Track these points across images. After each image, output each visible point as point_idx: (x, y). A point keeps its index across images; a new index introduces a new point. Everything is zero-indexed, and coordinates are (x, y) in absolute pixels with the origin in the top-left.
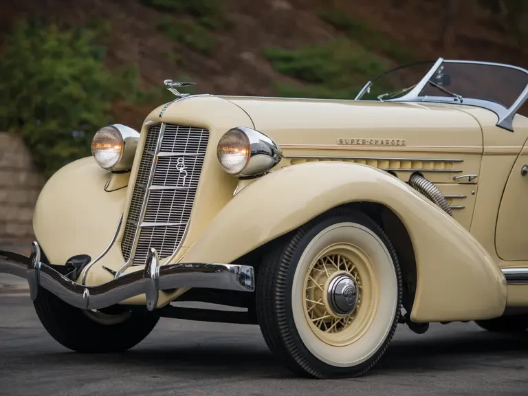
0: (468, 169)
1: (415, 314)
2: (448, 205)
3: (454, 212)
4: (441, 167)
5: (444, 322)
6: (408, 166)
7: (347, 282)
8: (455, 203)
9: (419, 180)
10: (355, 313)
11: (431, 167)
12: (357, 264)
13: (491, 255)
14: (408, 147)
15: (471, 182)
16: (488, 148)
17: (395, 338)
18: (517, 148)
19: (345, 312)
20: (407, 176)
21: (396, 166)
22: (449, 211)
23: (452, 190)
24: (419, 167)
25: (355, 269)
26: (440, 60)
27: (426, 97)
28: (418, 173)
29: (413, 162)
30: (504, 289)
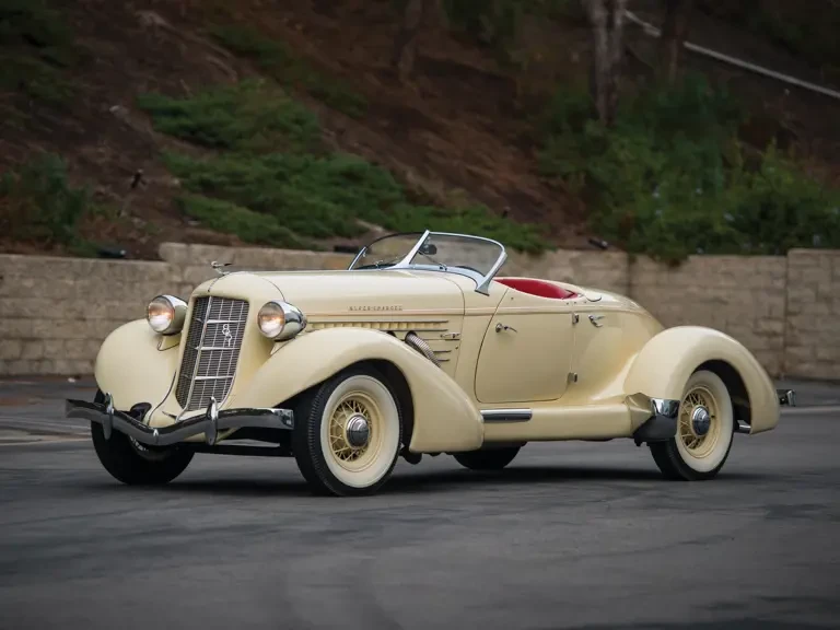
0: (452, 328)
1: (412, 446)
2: (436, 358)
3: (442, 364)
4: (431, 327)
5: (434, 454)
6: (404, 327)
7: (361, 422)
8: (443, 357)
9: (413, 338)
10: (367, 446)
11: (422, 327)
12: (368, 408)
13: (472, 399)
14: (405, 311)
15: (455, 338)
16: (468, 310)
17: (395, 472)
18: (492, 309)
19: (360, 445)
20: (403, 336)
21: (395, 327)
22: (437, 363)
23: (440, 345)
24: (412, 327)
25: (367, 412)
26: (427, 232)
27: (417, 266)
28: (412, 333)
29: (408, 323)
30: (483, 426)
